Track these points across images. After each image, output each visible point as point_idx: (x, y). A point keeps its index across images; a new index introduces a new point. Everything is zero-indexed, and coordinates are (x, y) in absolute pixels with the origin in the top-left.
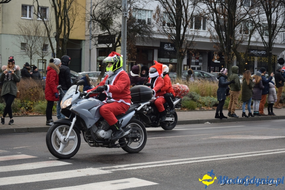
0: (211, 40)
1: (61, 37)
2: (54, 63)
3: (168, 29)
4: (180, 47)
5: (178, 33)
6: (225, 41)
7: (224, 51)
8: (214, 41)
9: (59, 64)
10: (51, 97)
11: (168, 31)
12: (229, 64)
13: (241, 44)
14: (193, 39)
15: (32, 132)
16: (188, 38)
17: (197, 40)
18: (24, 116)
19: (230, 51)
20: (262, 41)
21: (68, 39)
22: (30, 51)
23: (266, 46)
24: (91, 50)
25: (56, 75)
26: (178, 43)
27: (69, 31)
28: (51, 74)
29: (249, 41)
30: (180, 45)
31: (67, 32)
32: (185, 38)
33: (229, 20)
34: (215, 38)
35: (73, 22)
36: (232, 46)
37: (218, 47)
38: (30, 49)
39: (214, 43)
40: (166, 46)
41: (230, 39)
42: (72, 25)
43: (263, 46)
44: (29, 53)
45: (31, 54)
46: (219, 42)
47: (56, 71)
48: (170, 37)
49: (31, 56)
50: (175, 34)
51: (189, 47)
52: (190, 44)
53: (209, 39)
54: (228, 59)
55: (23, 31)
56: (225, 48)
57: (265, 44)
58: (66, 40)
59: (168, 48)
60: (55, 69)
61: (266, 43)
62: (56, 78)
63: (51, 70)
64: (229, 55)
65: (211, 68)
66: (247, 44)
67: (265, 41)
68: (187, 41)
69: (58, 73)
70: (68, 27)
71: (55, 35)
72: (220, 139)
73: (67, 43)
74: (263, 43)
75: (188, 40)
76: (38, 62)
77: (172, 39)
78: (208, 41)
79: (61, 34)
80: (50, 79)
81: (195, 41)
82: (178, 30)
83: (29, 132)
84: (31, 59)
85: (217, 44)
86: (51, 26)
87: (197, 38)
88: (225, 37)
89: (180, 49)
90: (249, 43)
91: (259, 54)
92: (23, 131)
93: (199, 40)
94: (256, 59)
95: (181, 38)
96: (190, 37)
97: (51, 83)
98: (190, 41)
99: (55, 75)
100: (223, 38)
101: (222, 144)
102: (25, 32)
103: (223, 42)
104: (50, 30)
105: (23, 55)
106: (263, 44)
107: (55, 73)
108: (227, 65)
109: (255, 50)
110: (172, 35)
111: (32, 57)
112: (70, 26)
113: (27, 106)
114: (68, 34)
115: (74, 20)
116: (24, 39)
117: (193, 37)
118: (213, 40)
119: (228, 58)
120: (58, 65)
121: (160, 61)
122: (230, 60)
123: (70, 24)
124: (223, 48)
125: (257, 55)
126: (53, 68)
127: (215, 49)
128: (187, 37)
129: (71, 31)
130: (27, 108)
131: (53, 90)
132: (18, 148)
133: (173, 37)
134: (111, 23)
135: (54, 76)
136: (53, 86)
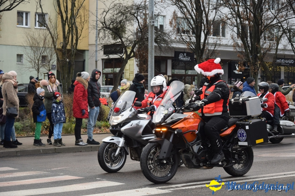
0: (235, 49)
1: (69, 47)
2: (82, 77)
3: (186, 37)
4: (200, 57)
5: (198, 41)
6: (250, 49)
7: (250, 61)
8: (238, 50)
9: (88, 78)
10: (79, 114)
11: (186, 39)
12: (256, 75)
13: (268, 52)
14: (215, 48)
15: (60, 153)
16: (210, 46)
17: (219, 49)
18: (44, 136)
19: (256, 61)
20: (292, 48)
21: (77, 49)
22: (37, 63)
24: (97, 62)
25: (84, 90)
26: (199, 53)
27: (77, 40)
28: (78, 89)
29: (277, 49)
30: (200, 54)
31: (74, 41)
32: (206, 46)
33: (255, 25)
34: (239, 46)
35: (81, 31)
36: (258, 55)
37: (242, 56)
38: (37, 61)
39: (239, 52)
40: (181, 56)
41: (257, 46)
42: (80, 34)
43: (293, 54)
44: (36, 66)
45: (38, 67)
46: (244, 51)
47: (84, 86)
48: (189, 45)
49: (38, 70)
50: (194, 42)
51: (210, 56)
52: (212, 53)
53: (233, 48)
54: (254, 70)
55: (31, 41)
56: (251, 57)
58: (74, 51)
59: (183, 58)
60: (83, 83)
62: (83, 94)
63: (78, 84)
64: (256, 64)
65: (232, 79)
66: (274, 53)
68: (209, 50)
69: (87, 88)
70: (75, 37)
71: (62, 45)
72: (268, 157)
73: (75, 55)
75: (210, 48)
76: (44, 76)
77: (191, 48)
78: (232, 49)
79: (68, 44)
80: (77, 94)
81: (218, 50)
82: (198, 37)
83: (57, 153)
84: (38, 72)
85: (241, 52)
86: (58, 36)
87: (219, 47)
88: (250, 45)
89: (200, 59)
90: (277, 51)
92: (50, 152)
93: (222, 49)
94: (282, 69)
95: (202, 47)
96: (212, 45)
97: (78, 99)
98: (212, 50)
99: (82, 89)
100: (249, 46)
101: (273, 163)
102: (33, 43)
103: (249, 51)
104: (56, 40)
105: (30, 68)
106: (293, 52)
107: (83, 88)
108: (254, 76)
109: (282, 59)
110: (191, 43)
111: (40, 70)
112: (78, 35)
113: (46, 125)
114: (77, 44)
115: (83, 29)
116: (30, 51)
117: (215, 46)
118: (237, 48)
119: (255, 68)
120: (86, 79)
121: (174, 73)
122: (257, 71)
123: (78, 33)
124: (248, 57)
125: (285, 64)
126: (80, 82)
127: (240, 59)
128: (208, 45)
129: (79, 41)
130: (46, 127)
131: (81, 107)
132: (57, 169)
133: (192, 45)
134: (124, 31)
135: (81, 91)
136: (81, 102)
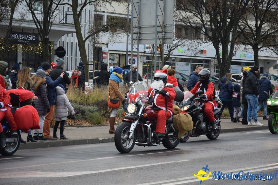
20: (34, 19)
23: (39, 27)
29: (11, 19)
43: (35, 26)
57: (38, 24)
61: (39, 22)
66: (8, 24)
67: (38, 19)
74: (35, 22)
90: (11, 22)
91: (26, 40)
94: (20, 47)
106: (34, 24)
109: (19, 33)
125: (23, 41)
